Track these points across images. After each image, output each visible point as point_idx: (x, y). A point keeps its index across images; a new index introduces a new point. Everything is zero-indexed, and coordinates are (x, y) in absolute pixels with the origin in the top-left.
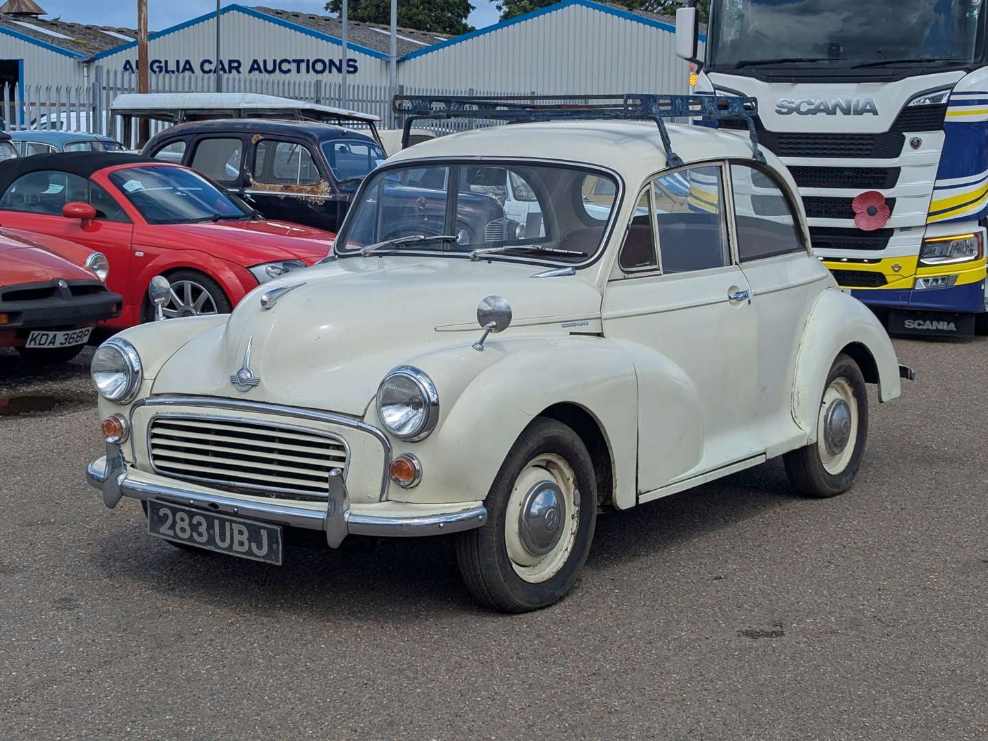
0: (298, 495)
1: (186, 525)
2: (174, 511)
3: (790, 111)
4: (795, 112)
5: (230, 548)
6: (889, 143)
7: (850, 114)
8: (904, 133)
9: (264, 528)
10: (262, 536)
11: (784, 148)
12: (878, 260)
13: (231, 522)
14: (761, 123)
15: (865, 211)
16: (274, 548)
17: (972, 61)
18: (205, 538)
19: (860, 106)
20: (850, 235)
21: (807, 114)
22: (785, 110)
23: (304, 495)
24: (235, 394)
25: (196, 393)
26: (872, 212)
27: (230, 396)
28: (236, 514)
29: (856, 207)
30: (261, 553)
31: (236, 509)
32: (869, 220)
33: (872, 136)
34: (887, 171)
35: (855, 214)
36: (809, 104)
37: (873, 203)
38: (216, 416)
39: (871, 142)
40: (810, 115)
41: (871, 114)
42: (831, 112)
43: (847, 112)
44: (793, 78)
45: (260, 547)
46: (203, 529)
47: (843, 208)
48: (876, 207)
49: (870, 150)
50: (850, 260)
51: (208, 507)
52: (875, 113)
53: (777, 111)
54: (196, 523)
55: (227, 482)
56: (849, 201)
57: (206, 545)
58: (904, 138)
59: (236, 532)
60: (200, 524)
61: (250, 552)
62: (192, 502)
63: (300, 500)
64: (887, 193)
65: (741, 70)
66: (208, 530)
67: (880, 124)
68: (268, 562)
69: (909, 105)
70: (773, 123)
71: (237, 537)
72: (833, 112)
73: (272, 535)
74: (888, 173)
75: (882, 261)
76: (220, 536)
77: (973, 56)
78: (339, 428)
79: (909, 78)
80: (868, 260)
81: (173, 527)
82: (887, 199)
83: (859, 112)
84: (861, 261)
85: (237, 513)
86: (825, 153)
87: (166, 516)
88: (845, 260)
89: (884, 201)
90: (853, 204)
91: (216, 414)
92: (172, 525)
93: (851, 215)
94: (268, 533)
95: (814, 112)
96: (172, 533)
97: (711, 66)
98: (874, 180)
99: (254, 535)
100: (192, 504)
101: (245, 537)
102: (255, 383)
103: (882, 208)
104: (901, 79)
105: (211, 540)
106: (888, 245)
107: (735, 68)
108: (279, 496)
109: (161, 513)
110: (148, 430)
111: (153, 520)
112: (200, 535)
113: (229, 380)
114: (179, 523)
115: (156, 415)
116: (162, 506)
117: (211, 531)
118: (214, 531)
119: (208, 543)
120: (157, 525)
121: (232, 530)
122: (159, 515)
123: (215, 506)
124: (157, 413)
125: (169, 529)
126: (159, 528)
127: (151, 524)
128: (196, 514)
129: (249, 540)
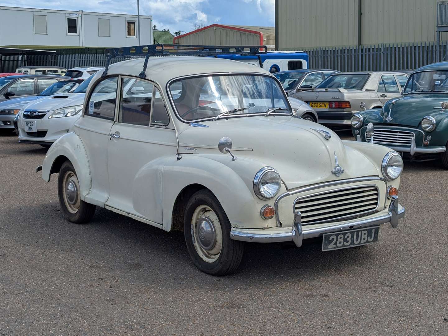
1: (342, 240)
2: (337, 236)
5: (360, 243)
9: (373, 229)
10: (372, 232)
13: (361, 231)
16: (376, 236)
18: (350, 242)
24: (334, 178)
27: (333, 180)
30: (371, 240)
31: (361, 225)
45: (371, 238)
46: (349, 239)
54: (346, 237)
57: (350, 246)
59: (363, 235)
60: (348, 237)
61: (367, 241)
62: (341, 229)
71: (363, 237)
76: (356, 239)
78: (375, 182)
81: (335, 244)
85: (360, 227)
87: (333, 239)
92: (335, 242)
94: (375, 231)
96: (335, 246)
99: (370, 233)
100: (342, 230)
101: (366, 236)
102: (342, 171)
105: (352, 243)
108: (361, 216)
109: (330, 239)
110: (294, 207)
111: (325, 244)
112: (347, 242)
113: (331, 173)
114: (339, 240)
115: (298, 198)
116: (332, 235)
117: (352, 238)
118: (354, 238)
119: (351, 244)
120: (327, 246)
121: (361, 234)
122: (329, 240)
123: (351, 227)
124: (298, 197)
125: (333, 245)
126: (328, 246)
127: (324, 246)
128: (346, 233)
129: (368, 236)
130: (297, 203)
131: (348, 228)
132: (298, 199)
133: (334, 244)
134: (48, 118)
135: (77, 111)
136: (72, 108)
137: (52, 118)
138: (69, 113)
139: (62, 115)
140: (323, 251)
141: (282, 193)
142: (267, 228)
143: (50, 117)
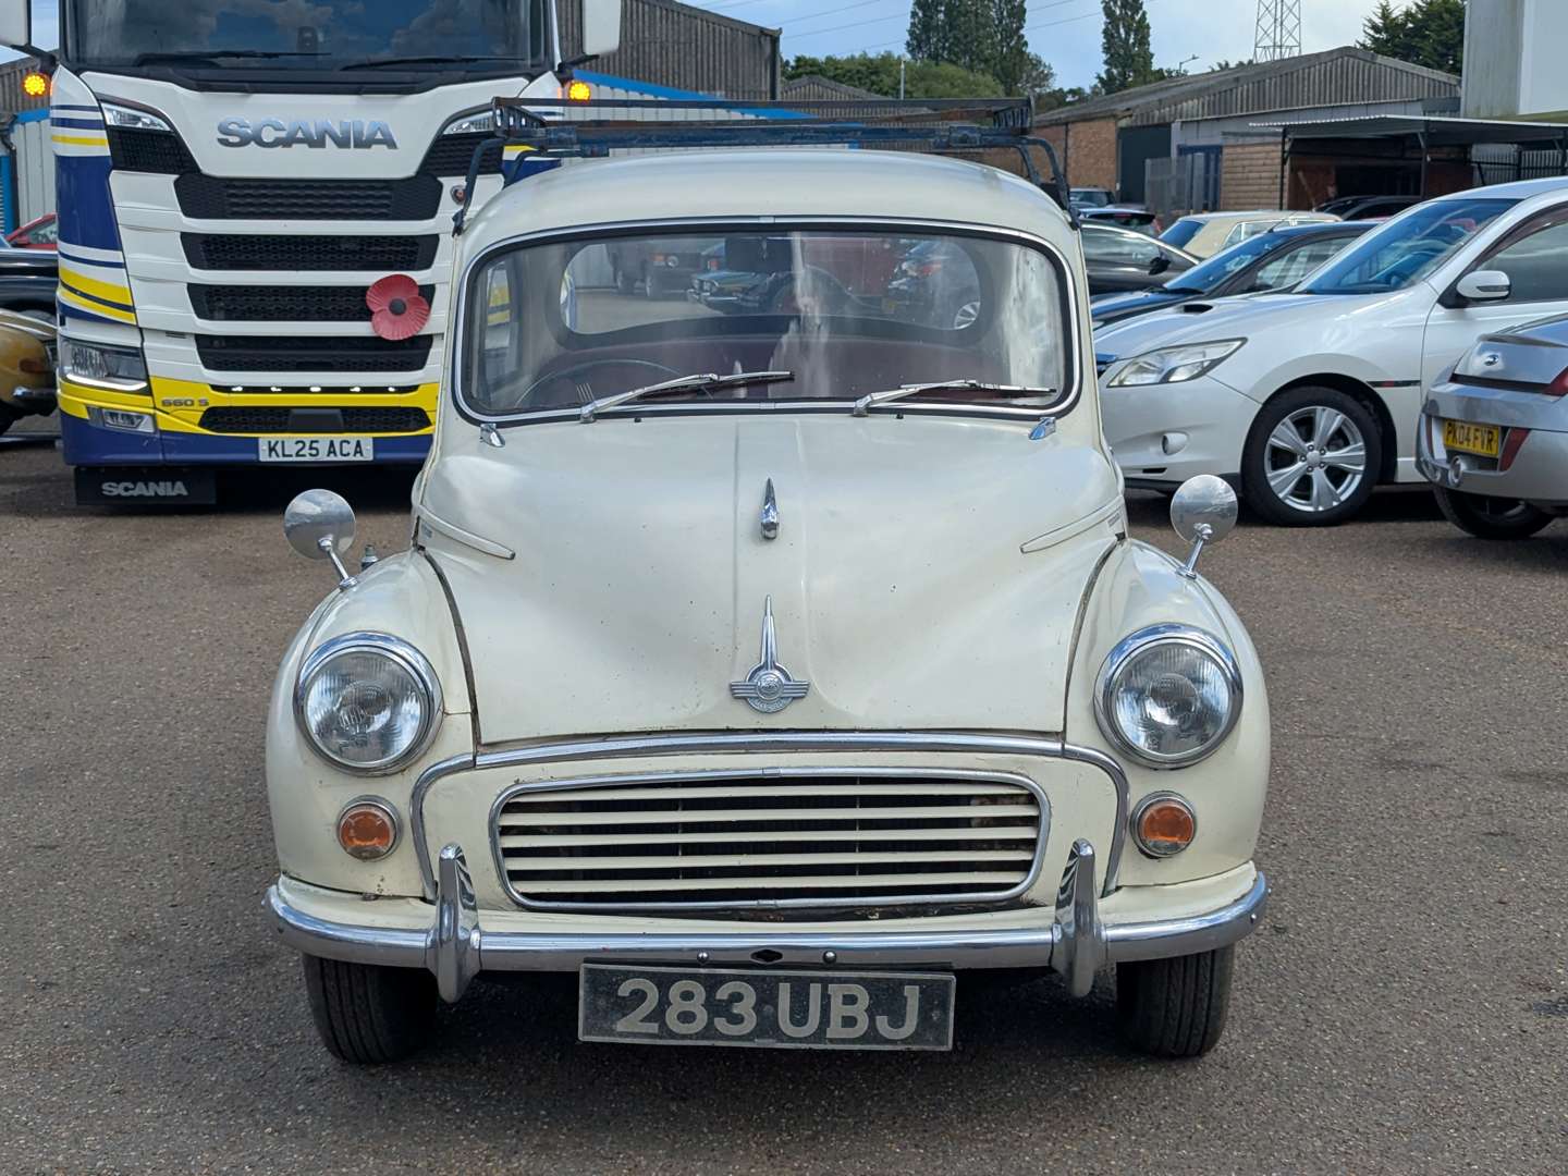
0: (936, 904)
1: (697, 1006)
2: (664, 983)
3: (244, 142)
4: (253, 143)
5: (820, 1034)
6: (416, 195)
7: (349, 147)
8: (441, 179)
9: (912, 982)
10: (906, 998)
11: (238, 205)
12: (413, 388)
13: (825, 982)
14: (195, 162)
15: (387, 308)
16: (936, 1019)
17: (529, 62)
18: (750, 1024)
19: (365, 133)
20: (364, 348)
21: (276, 146)
22: (235, 139)
23: (943, 903)
24: (742, 717)
25: (627, 730)
26: (397, 310)
27: (731, 726)
28: (829, 964)
29: (373, 302)
30: (900, 1033)
31: (830, 955)
32: (394, 323)
33: (387, 184)
34: (417, 241)
35: (372, 313)
36: (276, 129)
37: (399, 295)
38: (704, 771)
39: (387, 193)
40: (280, 148)
41: (385, 147)
42: (316, 142)
43: (342, 143)
44: (247, 85)
45: (895, 1023)
46: (745, 1008)
47: (352, 303)
48: (404, 300)
49: (387, 206)
50: (365, 390)
51: (750, 959)
52: (391, 144)
53: (221, 141)
54: (725, 997)
55: (755, 902)
56: (362, 291)
57: (752, 1040)
58: (441, 186)
59: (836, 1001)
60: (737, 997)
61: (872, 1035)
62: (702, 954)
63: (939, 914)
64: (420, 277)
65: (145, 69)
66: (757, 1008)
67: (401, 163)
68: (915, 1048)
69: (445, 133)
70: (215, 161)
71: (838, 1009)
72: (320, 143)
73: (932, 997)
74: (417, 245)
75: (420, 388)
76: (793, 1015)
77: (529, 54)
78: (1016, 761)
79: (440, 88)
80: (395, 388)
81: (658, 1015)
82: (422, 287)
83: (364, 144)
84: (384, 390)
85: (830, 962)
86: (309, 213)
87: (639, 995)
88: (357, 389)
89: (417, 291)
90: (368, 298)
91: (701, 767)
92: (654, 1011)
93: (365, 314)
94: (921, 993)
95: (287, 142)
96: (654, 1028)
97: (78, 59)
98: (396, 256)
99: (886, 999)
100: (704, 960)
101: (859, 1010)
102: (797, 692)
103: (416, 302)
104: (431, 89)
105: (768, 1026)
106: (428, 362)
107: (133, 66)
108: (890, 913)
109: (625, 989)
110: (492, 821)
111: (593, 1010)
112: (737, 1020)
113: (726, 694)
114: (677, 1005)
115: (518, 788)
116: (627, 975)
117: (768, 1009)
118: (776, 1007)
119: (759, 1032)
120: (605, 1018)
121: (826, 997)
122: (618, 997)
123: (768, 956)
124: (517, 782)
125: (642, 1021)
126: (613, 1022)
127: (586, 1018)
128: (723, 980)
129: (872, 1012)
130: (509, 808)
131: (748, 958)
132: (514, 789)
133: (648, 1019)
134: (1108, 387)
135: (1206, 364)
136: (1191, 350)
137: (1121, 385)
138: (1180, 370)
139: (1152, 378)
140: (582, 1037)
141: (448, 756)
142: (377, 897)
143: (1115, 383)
